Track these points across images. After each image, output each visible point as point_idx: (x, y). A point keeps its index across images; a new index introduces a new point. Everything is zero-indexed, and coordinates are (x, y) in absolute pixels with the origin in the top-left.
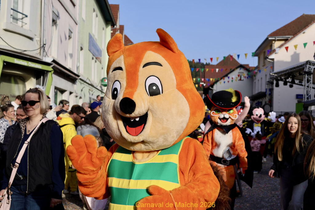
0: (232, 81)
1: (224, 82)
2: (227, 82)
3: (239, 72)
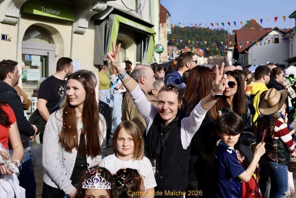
0: (269, 43)
1: (261, 44)
2: (264, 44)
3: (274, 35)
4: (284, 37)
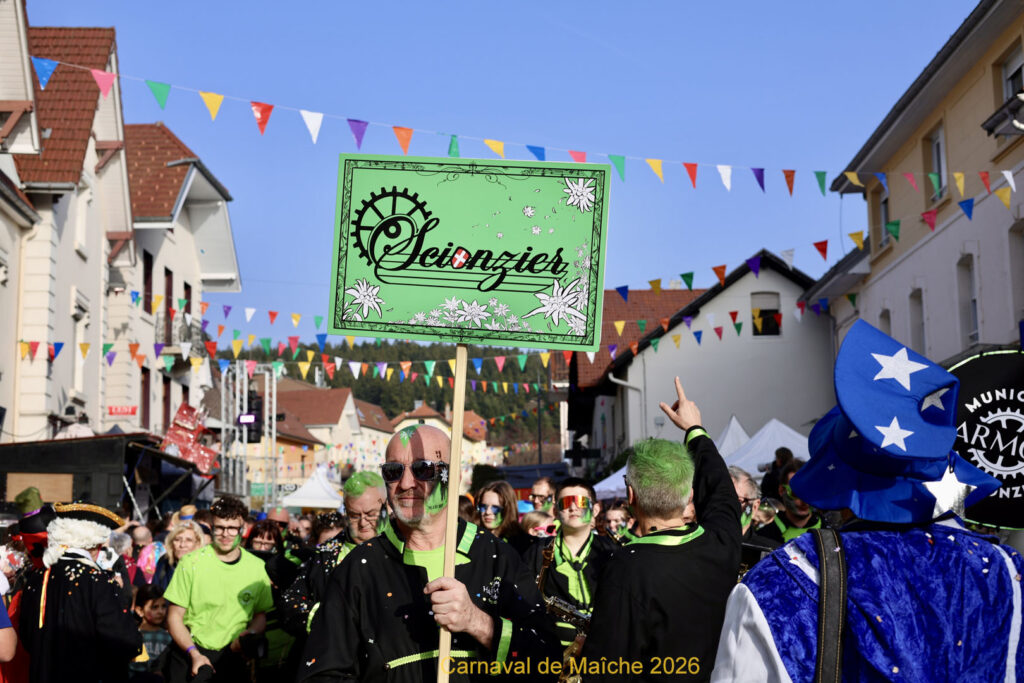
1: (698, 335)
3: (753, 294)
4: (808, 299)
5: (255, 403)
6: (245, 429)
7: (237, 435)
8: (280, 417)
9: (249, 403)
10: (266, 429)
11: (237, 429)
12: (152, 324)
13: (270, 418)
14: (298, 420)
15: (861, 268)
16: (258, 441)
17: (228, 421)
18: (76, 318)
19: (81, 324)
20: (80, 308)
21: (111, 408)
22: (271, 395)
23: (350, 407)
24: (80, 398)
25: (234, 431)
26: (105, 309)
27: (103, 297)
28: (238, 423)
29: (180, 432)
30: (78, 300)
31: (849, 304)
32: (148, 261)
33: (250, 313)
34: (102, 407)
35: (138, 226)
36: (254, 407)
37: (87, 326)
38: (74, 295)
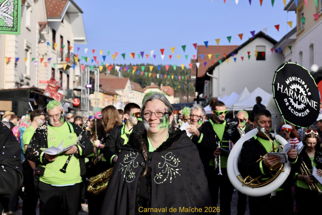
1: (235, 59)
2: (241, 59)
3: (257, 46)
4: (275, 48)
5: (92, 81)
6: (89, 89)
7: (86, 91)
8: (100, 86)
9: (90, 81)
10: (96, 89)
11: (86, 89)
12: (55, 54)
13: (97, 86)
14: (112, 87)
15: (293, 37)
16: (93, 93)
17: (83, 86)
18: (27, 50)
19: (29, 53)
20: (28, 47)
21: (40, 81)
22: (97, 79)
23: (129, 84)
24: (28, 77)
25: (85, 90)
26: (38, 48)
27: (37, 44)
28: (86, 87)
29: (50, 88)
30: (27, 44)
31: (289, 49)
32: (54, 32)
33: (86, 50)
34: (37, 81)
35: (49, 20)
36: (92, 82)
37: (31, 53)
38: (25, 42)
